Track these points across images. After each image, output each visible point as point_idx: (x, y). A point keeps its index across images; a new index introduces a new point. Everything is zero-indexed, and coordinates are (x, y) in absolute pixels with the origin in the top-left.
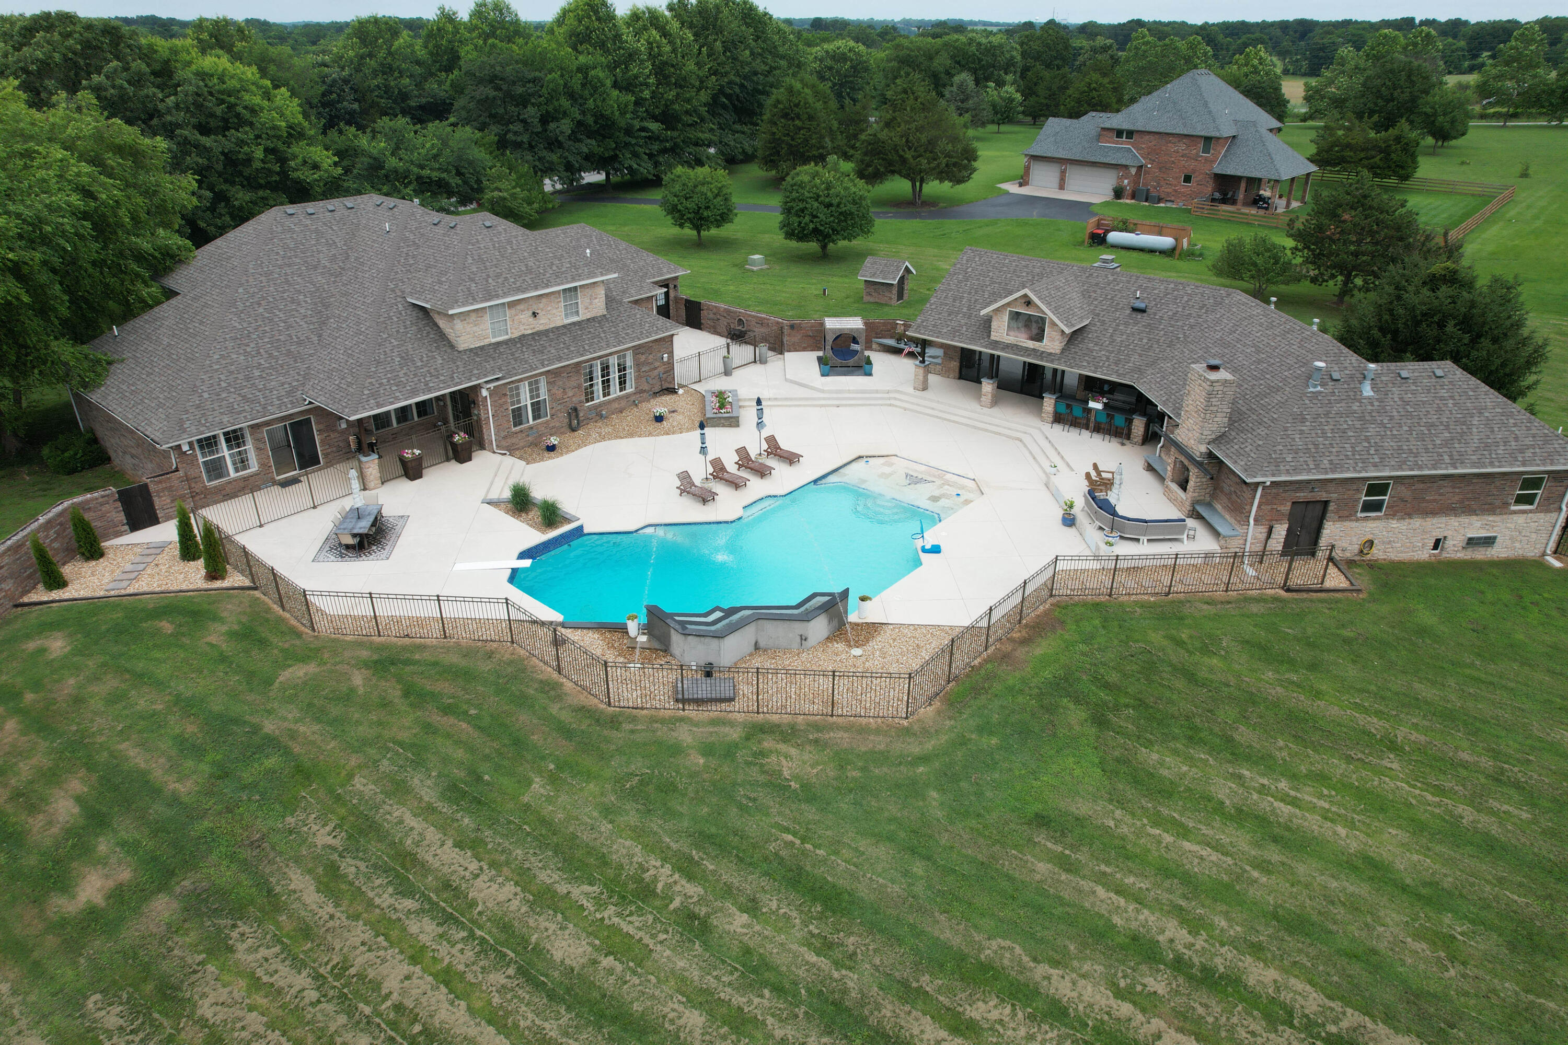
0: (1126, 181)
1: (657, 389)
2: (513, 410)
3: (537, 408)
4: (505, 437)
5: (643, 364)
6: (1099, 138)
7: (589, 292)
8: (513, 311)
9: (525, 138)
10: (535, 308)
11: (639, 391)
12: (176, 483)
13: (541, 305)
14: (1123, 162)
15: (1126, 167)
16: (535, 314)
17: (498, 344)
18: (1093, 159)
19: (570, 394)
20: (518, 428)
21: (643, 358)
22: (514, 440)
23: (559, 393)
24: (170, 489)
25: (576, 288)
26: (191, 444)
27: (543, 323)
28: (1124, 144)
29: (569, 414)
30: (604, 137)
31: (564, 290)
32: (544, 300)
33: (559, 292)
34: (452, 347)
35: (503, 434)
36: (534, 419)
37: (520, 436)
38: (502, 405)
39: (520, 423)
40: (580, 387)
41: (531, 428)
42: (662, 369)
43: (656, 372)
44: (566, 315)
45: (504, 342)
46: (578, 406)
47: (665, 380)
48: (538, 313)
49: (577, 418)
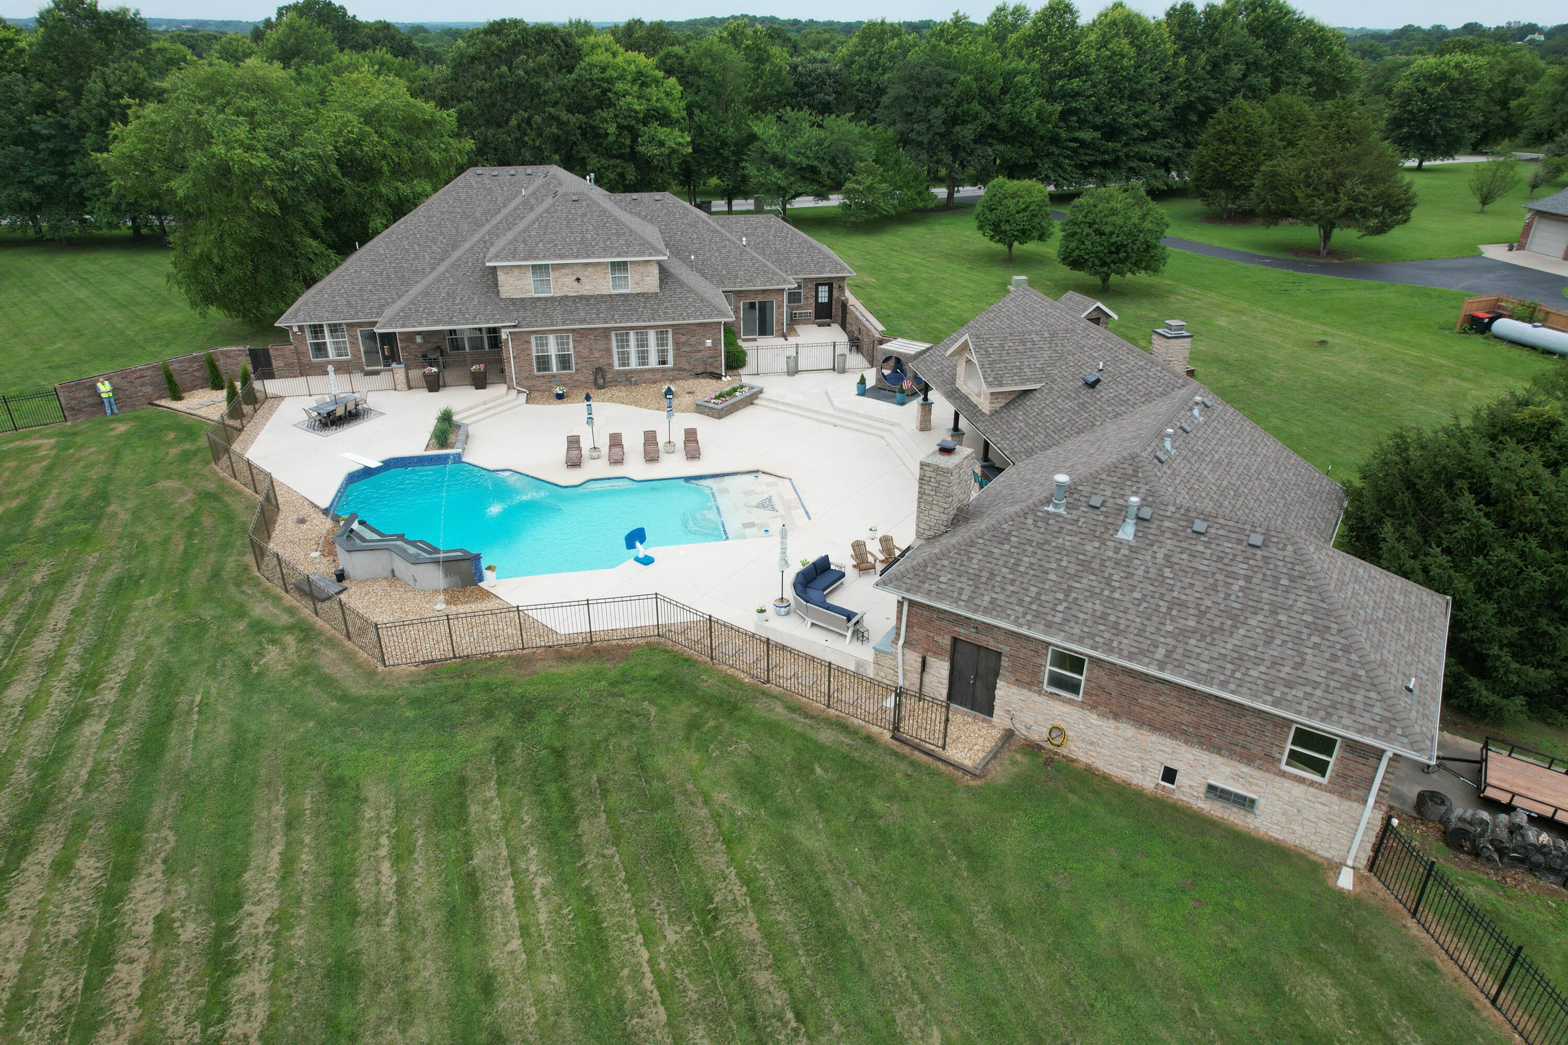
1: (699, 370)
2: (538, 357)
3: (564, 361)
4: (526, 378)
5: (684, 344)
7: (642, 269)
8: (557, 274)
9: (925, 139)
10: (579, 275)
11: (677, 368)
12: (288, 353)
13: (587, 273)
16: (578, 280)
17: (539, 299)
19: (597, 355)
20: (541, 373)
21: (683, 339)
22: (535, 383)
23: (585, 352)
24: (283, 356)
25: (625, 263)
26: (301, 328)
27: (587, 288)
29: (593, 372)
30: (1023, 144)
31: (613, 264)
32: (590, 269)
33: (606, 264)
34: (498, 293)
35: (524, 375)
36: (558, 369)
37: (542, 380)
38: (524, 350)
39: (545, 370)
40: (609, 351)
41: (554, 376)
42: (707, 353)
43: (699, 355)
44: (614, 287)
45: (546, 299)
46: (605, 368)
47: (711, 365)
48: (583, 279)
49: (604, 378)
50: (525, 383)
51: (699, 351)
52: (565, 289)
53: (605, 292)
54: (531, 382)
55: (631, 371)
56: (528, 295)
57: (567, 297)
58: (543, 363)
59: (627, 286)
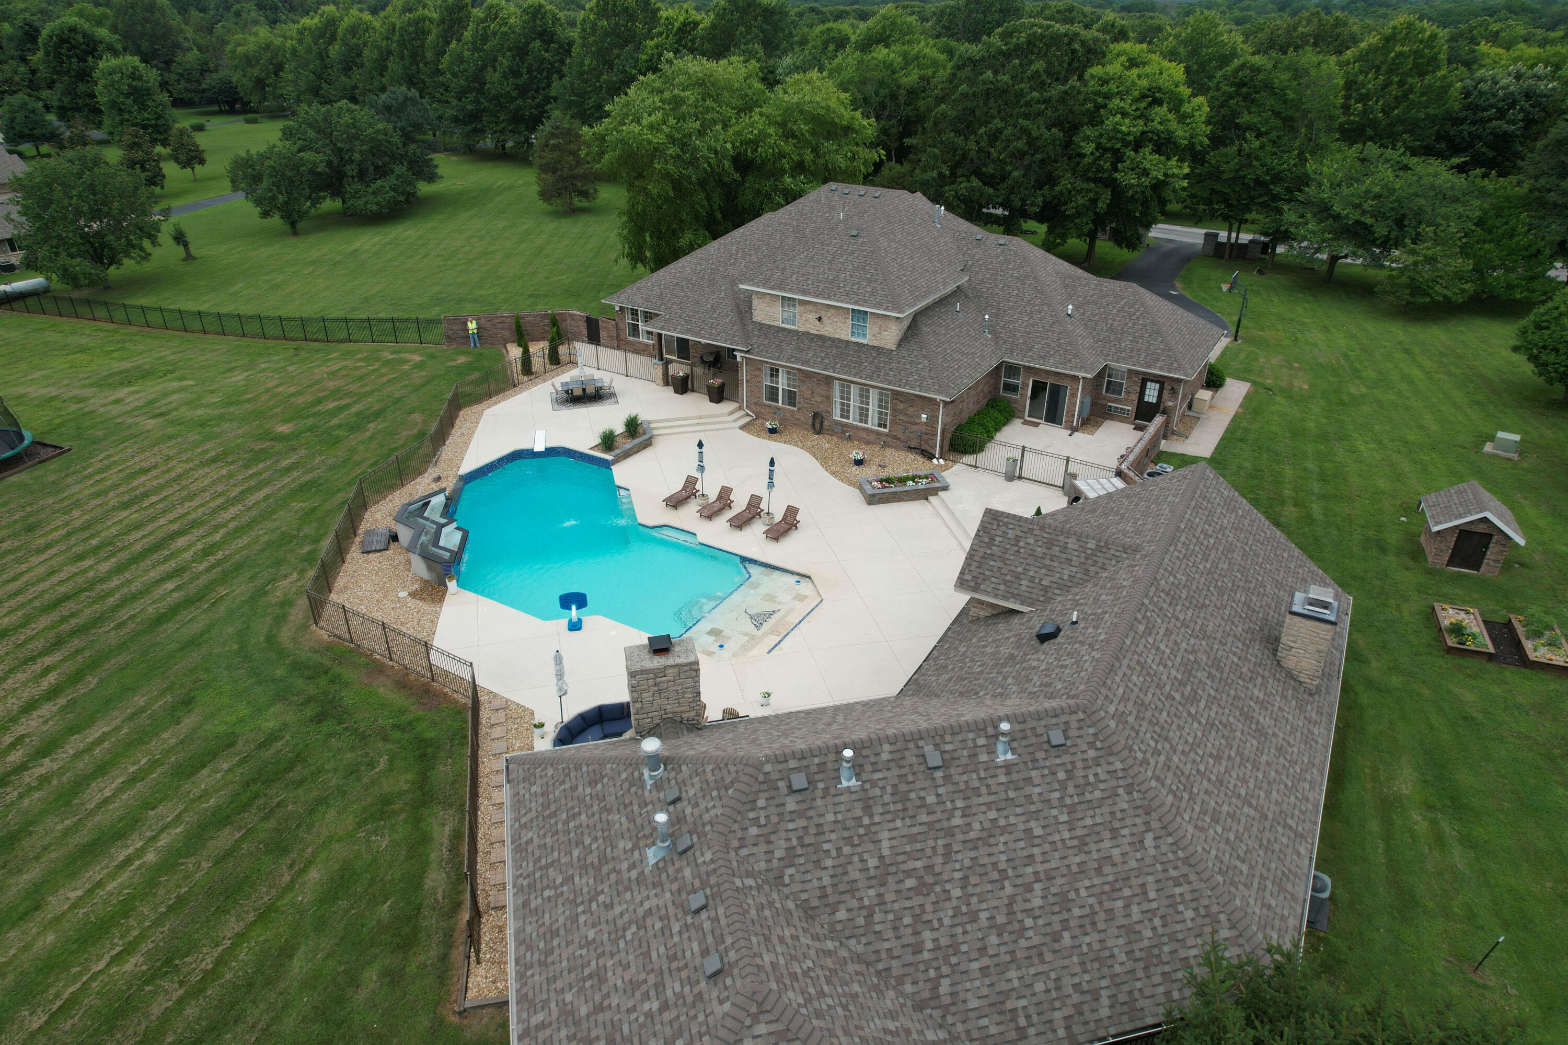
1: (914, 444)
2: (767, 387)
3: (790, 398)
5: (902, 412)
7: (880, 322)
8: (803, 309)
10: (822, 314)
11: (892, 435)
12: (611, 327)
13: (829, 314)
16: (820, 319)
19: (819, 399)
20: (769, 403)
22: (763, 410)
23: (809, 394)
24: (608, 329)
25: (865, 313)
26: (623, 309)
27: (826, 329)
29: (814, 416)
31: (853, 311)
32: (832, 311)
33: (847, 309)
34: (749, 316)
35: (753, 400)
36: (785, 403)
37: (768, 409)
38: (756, 376)
39: (772, 400)
40: (829, 399)
41: (779, 409)
42: (924, 429)
43: (915, 428)
44: (853, 334)
45: (789, 331)
46: (824, 415)
47: (926, 441)
48: (824, 319)
49: (822, 423)
50: (753, 407)
51: (916, 424)
52: (808, 325)
53: (844, 337)
54: (759, 409)
55: (847, 425)
56: (776, 324)
57: (808, 333)
58: (773, 394)
59: (865, 336)
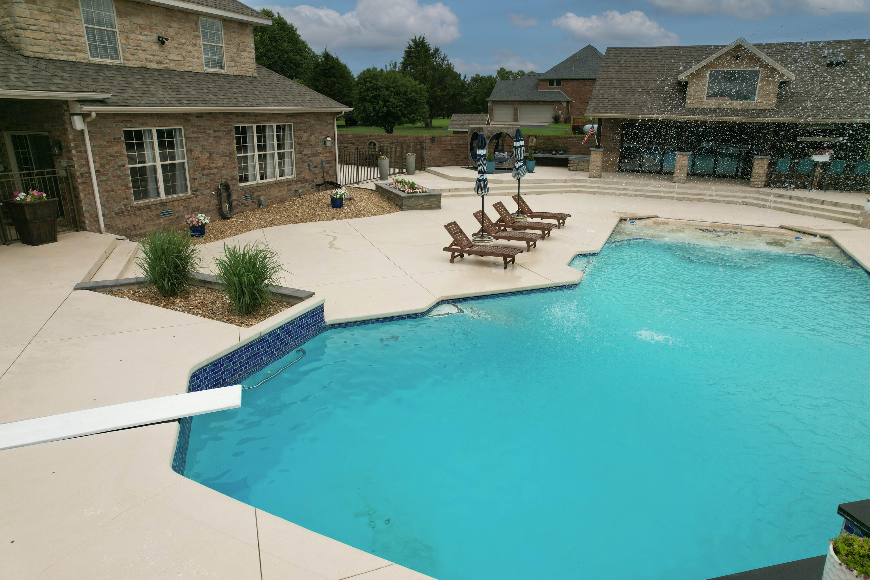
0: (560, 112)
1: (319, 181)
2: (134, 172)
3: (171, 176)
5: (305, 144)
6: (537, 86)
7: (236, 38)
8: (127, 23)
10: (161, 33)
11: (299, 180)
13: (171, 31)
14: (558, 99)
15: (560, 102)
16: (161, 41)
17: (104, 69)
18: (536, 99)
19: (218, 162)
20: (142, 202)
21: (304, 137)
22: (137, 221)
23: (203, 157)
25: (219, 21)
27: (174, 59)
28: (556, 89)
29: (218, 192)
31: (205, 18)
32: (174, 25)
33: (196, 18)
35: (117, 207)
36: (167, 193)
37: (146, 215)
38: (112, 157)
39: (146, 194)
40: (232, 155)
41: (163, 204)
42: (324, 157)
43: (318, 159)
44: (206, 61)
45: (114, 68)
46: (230, 183)
47: (327, 172)
49: (229, 200)
51: (318, 154)
52: (142, 55)
53: (196, 68)
54: (128, 221)
55: (258, 188)
57: (146, 69)
59: (220, 62)
